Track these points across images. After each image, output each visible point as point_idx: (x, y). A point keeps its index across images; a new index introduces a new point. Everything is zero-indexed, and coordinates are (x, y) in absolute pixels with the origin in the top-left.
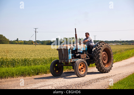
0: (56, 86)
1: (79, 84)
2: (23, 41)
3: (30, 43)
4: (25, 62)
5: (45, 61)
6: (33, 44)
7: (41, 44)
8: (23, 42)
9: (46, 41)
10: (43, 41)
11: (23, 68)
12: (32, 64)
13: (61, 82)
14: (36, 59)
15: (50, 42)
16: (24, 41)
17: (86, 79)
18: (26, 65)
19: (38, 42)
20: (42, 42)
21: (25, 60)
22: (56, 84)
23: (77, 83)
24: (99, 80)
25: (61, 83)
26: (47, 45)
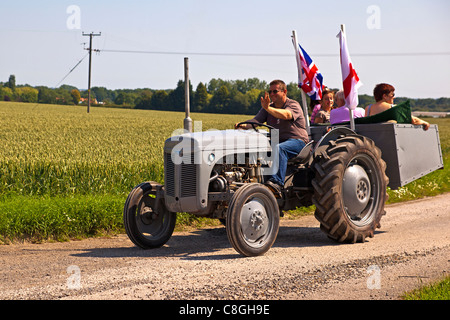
0: (170, 287)
1: (271, 284)
2: (37, 88)
3: (67, 96)
4: (41, 179)
5: (125, 176)
6: (77, 103)
7: (110, 103)
8: (37, 92)
9: (136, 91)
10: (119, 91)
11: (28, 204)
12: (68, 187)
13: (190, 270)
14: (87, 168)
15: (150, 95)
16: (41, 89)
17: (303, 263)
18: (43, 192)
19: (98, 96)
20: (117, 95)
21: (42, 171)
22: (168, 277)
23: (259, 278)
24: (361, 270)
25: (190, 275)
26: (136, 108)
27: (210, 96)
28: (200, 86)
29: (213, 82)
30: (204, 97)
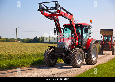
3: (12, 40)
6: (14, 42)
7: (21, 41)
8: (6, 39)
9: (26, 39)
10: (23, 39)
12: (6, 59)
14: (11, 55)
15: (29, 40)
18: (1, 60)
19: (19, 40)
21: (1, 56)
24: (62, 74)
26: (26, 42)
27: (41, 40)
28: (39, 38)
29: (42, 37)
30: (40, 40)
